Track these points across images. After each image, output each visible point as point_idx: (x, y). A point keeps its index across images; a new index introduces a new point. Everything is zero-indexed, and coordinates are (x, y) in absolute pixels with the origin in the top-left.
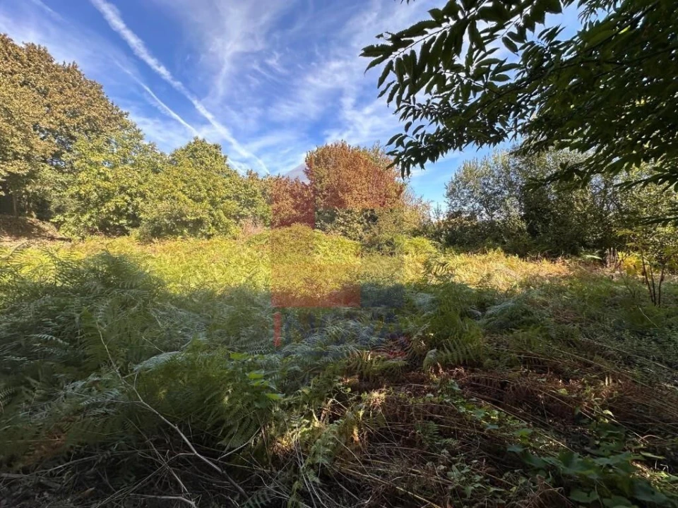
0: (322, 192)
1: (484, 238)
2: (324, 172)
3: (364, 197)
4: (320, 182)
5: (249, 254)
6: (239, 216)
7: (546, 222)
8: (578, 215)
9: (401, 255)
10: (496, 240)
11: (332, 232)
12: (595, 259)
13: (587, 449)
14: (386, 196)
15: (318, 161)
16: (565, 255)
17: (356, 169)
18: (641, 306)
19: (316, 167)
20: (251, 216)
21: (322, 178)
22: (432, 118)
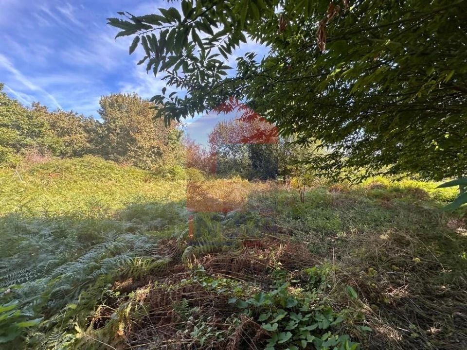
0: (115, 130)
1: (231, 169)
2: (117, 114)
3: (152, 138)
4: (114, 122)
5: (31, 182)
6: (21, 145)
7: (261, 160)
8: (274, 157)
9: (179, 181)
10: (237, 170)
11: (125, 163)
12: (282, 181)
13: (271, 286)
14: (169, 138)
15: (112, 105)
16: (269, 179)
17: (145, 116)
18: (297, 204)
19: (110, 109)
20: (36, 145)
21: (115, 119)
22: (189, 89)
